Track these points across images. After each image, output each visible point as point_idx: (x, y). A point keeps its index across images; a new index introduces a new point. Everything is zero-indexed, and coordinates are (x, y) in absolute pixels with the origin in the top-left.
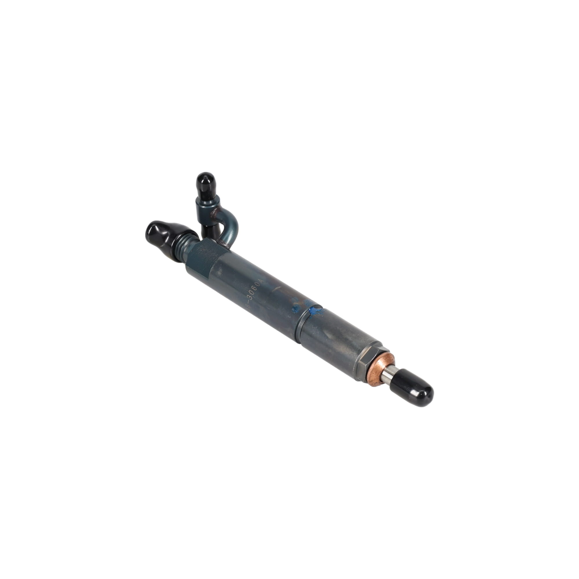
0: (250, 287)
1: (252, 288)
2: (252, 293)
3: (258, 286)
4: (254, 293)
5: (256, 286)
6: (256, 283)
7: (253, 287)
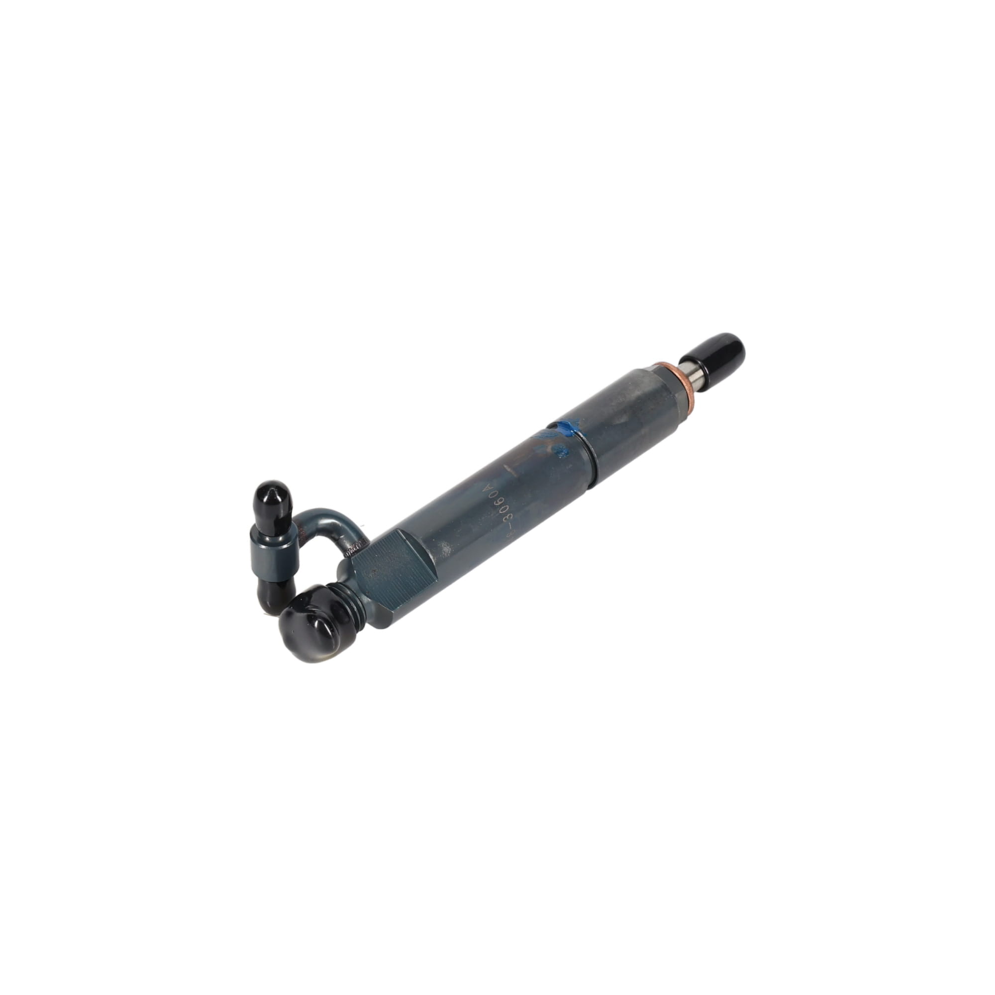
0: (495, 508)
1: (499, 504)
2: (506, 508)
3: (497, 494)
4: (507, 506)
5: (498, 497)
6: (491, 496)
7: (497, 503)
